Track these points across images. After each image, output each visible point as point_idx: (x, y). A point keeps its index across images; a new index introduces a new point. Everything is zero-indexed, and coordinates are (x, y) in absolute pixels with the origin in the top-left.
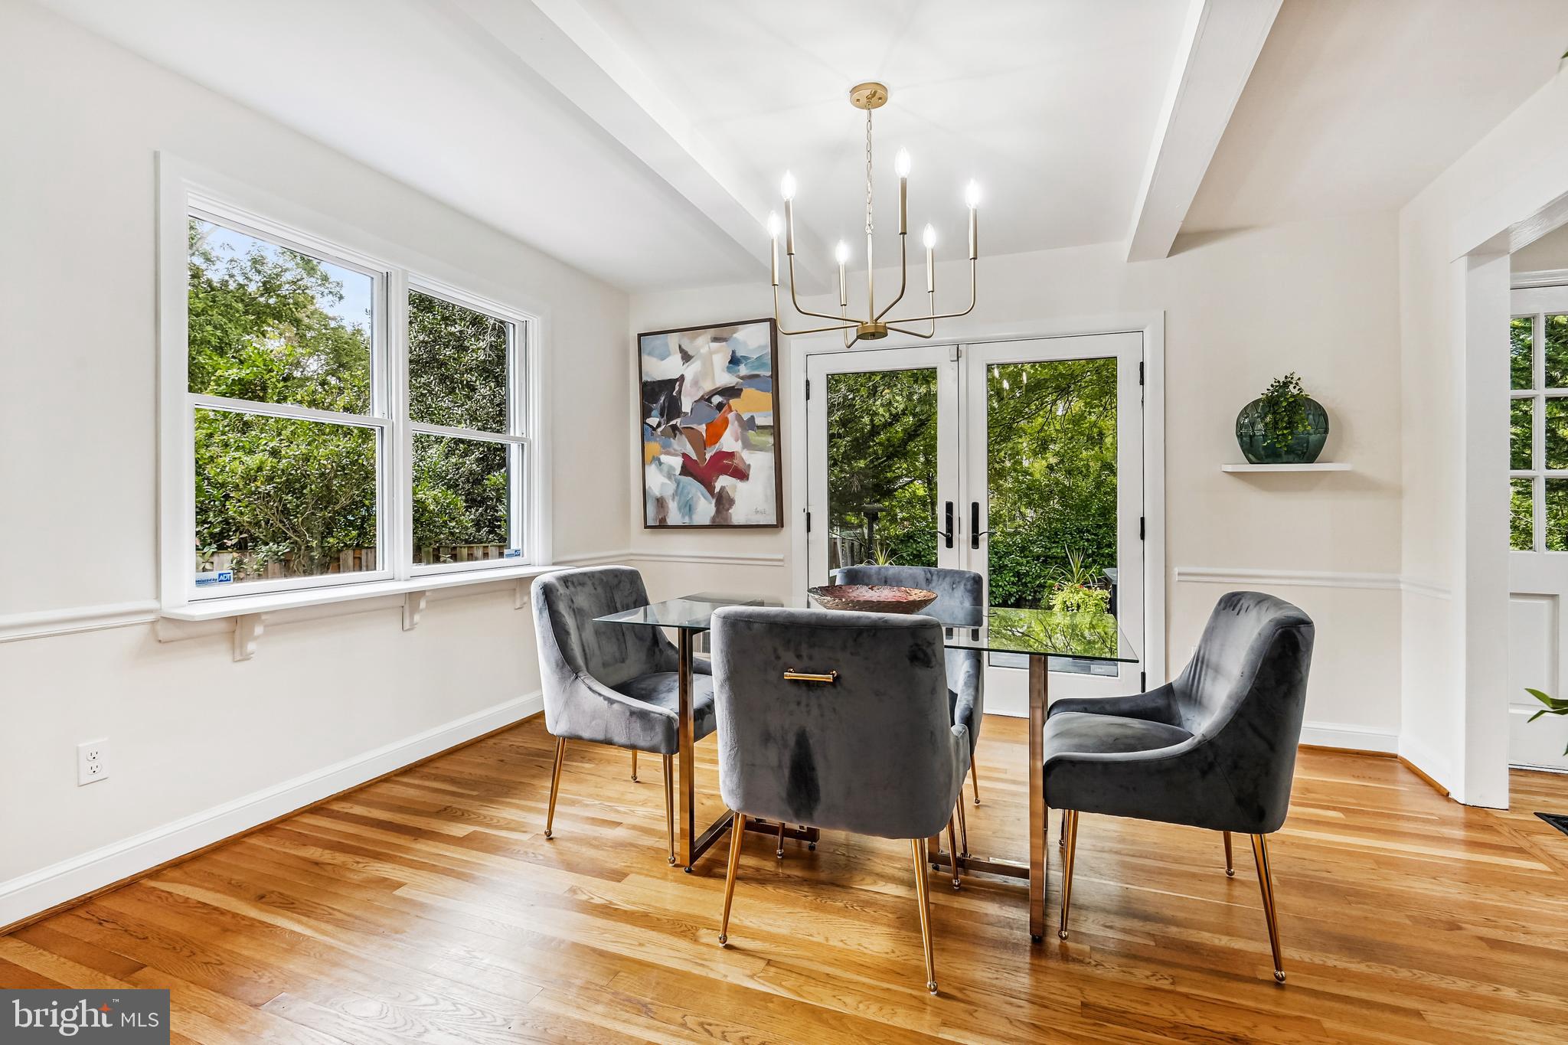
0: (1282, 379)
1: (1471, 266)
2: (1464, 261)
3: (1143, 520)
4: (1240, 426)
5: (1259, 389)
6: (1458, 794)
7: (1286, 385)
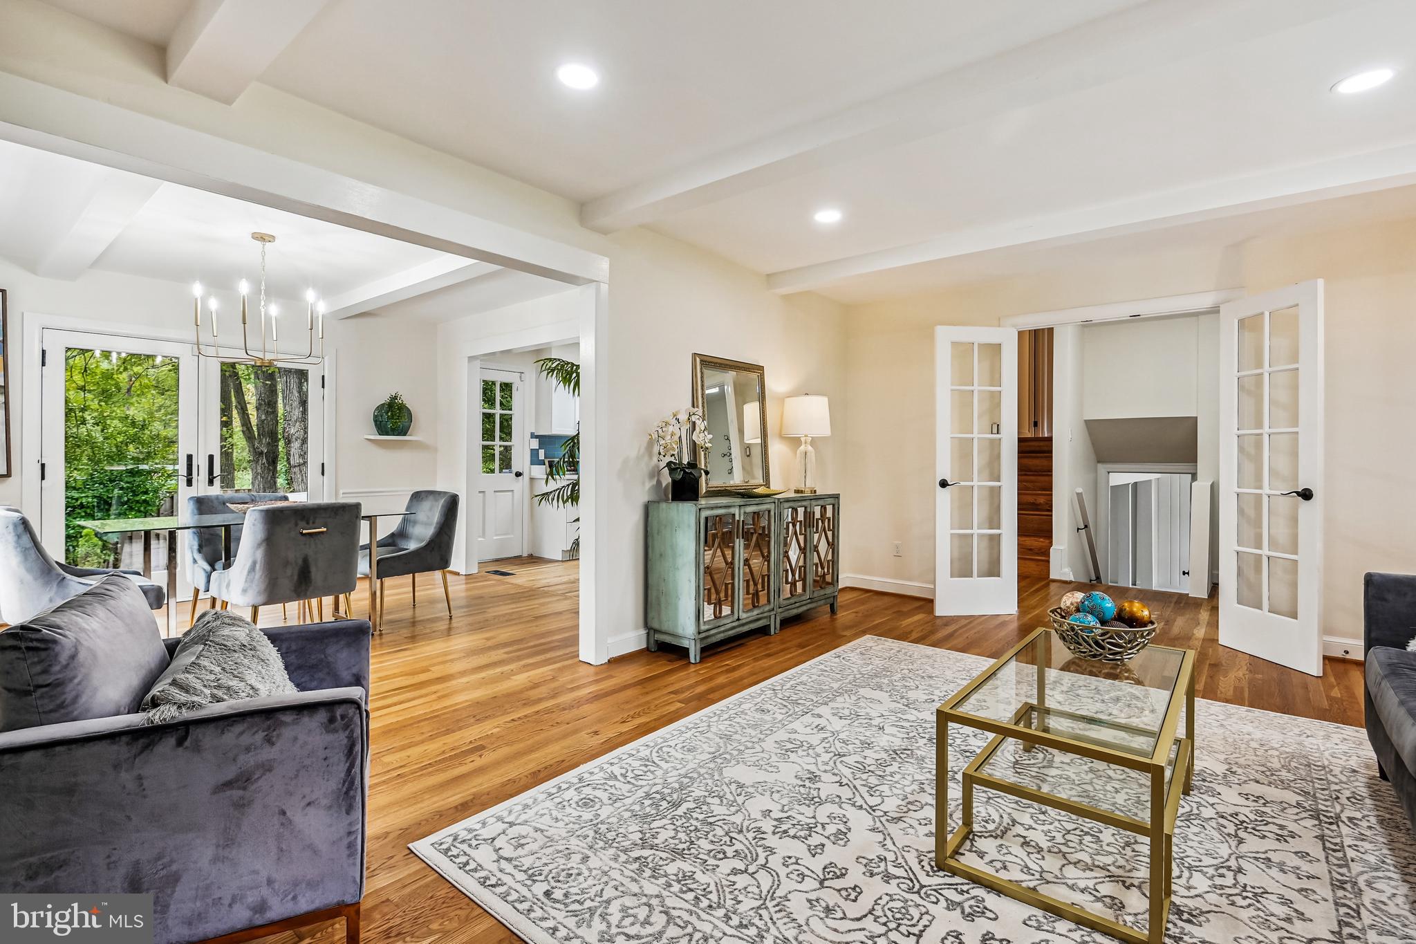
0: (394, 395)
1: (469, 361)
2: (466, 360)
3: (323, 464)
4: (375, 417)
5: (384, 398)
6: (463, 572)
7: (396, 398)
